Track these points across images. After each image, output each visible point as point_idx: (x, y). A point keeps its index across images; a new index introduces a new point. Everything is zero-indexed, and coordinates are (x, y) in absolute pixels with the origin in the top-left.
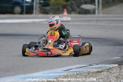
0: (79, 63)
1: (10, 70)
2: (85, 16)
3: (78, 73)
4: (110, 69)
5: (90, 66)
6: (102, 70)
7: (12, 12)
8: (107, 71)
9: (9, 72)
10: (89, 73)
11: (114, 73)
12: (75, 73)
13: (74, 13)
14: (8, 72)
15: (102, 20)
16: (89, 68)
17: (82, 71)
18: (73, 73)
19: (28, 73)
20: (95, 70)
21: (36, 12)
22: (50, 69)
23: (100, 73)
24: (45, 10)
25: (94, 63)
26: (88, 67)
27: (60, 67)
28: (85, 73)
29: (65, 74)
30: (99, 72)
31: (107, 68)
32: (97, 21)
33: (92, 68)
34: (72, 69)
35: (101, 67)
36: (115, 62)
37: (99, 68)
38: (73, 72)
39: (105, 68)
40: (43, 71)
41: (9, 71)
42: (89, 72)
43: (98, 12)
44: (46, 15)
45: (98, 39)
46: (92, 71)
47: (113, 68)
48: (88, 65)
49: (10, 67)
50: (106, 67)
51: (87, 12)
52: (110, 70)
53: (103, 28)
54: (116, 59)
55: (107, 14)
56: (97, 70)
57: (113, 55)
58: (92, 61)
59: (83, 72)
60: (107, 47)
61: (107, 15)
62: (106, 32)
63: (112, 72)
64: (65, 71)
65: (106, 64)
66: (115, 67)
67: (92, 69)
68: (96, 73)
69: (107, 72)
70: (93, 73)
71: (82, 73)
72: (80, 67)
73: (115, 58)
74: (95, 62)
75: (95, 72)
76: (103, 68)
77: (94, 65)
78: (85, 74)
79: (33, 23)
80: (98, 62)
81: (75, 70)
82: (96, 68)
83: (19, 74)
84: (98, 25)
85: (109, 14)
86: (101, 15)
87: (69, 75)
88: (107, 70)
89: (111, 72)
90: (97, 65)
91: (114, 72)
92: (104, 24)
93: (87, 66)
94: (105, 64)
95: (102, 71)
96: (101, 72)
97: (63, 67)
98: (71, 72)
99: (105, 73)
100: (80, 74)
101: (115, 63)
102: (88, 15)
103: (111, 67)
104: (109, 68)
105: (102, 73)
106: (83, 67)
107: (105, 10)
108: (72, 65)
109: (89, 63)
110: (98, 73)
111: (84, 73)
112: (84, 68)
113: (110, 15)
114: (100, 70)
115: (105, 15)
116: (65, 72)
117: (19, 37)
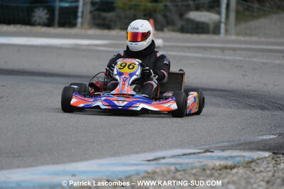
0: (181, 146)
1: (22, 154)
2: (195, 36)
3: (178, 167)
4: (253, 161)
5: (205, 152)
6: (235, 163)
7: (27, 21)
8: (245, 167)
9: (20, 158)
10: (204, 170)
11: (261, 172)
12: (172, 168)
13: (169, 30)
14: (18, 157)
15: (234, 49)
16: (203, 156)
17: (187, 164)
18: (167, 166)
19: (64, 163)
20: (217, 163)
21: (82, 24)
22: (113, 155)
23: (229, 171)
24: (104, 19)
25: (217, 147)
26: (201, 155)
27: (137, 153)
28: (195, 168)
29: (150, 168)
30: (226, 167)
31: (247, 159)
32: (222, 49)
33: (212, 158)
34: (164, 158)
35: (231, 157)
36: (264, 147)
37: (226, 158)
38: (167, 164)
39: (242, 159)
40: (99, 158)
41: (20, 156)
42: (205, 167)
43: (226, 31)
44: (106, 32)
45: (225, 91)
46: (210, 164)
47: (259, 159)
48: (202, 151)
49: (23, 146)
50: (243, 157)
51: (200, 28)
52: (253, 164)
53: (237, 67)
54: (266, 140)
55: (245, 35)
56: (223, 163)
57: (261, 131)
58: (211, 142)
59: (190, 165)
60: (246, 111)
61: (246, 39)
62: (244, 76)
63: (257, 169)
64: (148, 161)
65: (244, 150)
66: (265, 158)
67: (212, 161)
68: (220, 170)
69: (245, 169)
70: (213, 169)
71: (187, 168)
72: (184, 155)
73: (265, 137)
74: (218, 145)
75: (219, 168)
76: (237, 159)
77: (216, 152)
78: (194, 171)
79: (76, 49)
80: (225, 144)
81: (173, 160)
82: (219, 158)
83: (42, 164)
84: (225, 61)
85: (251, 35)
86: (233, 37)
87: (158, 170)
88: (245, 165)
89: (254, 170)
90: (223, 150)
91: (262, 169)
92: (238, 58)
93: (199, 153)
94: (240, 150)
95: (233, 166)
96: (232, 168)
97: (145, 152)
98: (163, 164)
99: (241, 171)
100: (184, 170)
101: (264, 150)
102: (203, 37)
103: (255, 158)
104: (250, 160)
105: (235, 171)
106: (190, 154)
107: (243, 26)
108: (166, 149)
109: (204, 147)
110: (225, 170)
111: (192, 169)
112: (192, 156)
113: (254, 39)
114: (229, 163)
115: (242, 38)
116: (149, 164)
117: (43, 78)
